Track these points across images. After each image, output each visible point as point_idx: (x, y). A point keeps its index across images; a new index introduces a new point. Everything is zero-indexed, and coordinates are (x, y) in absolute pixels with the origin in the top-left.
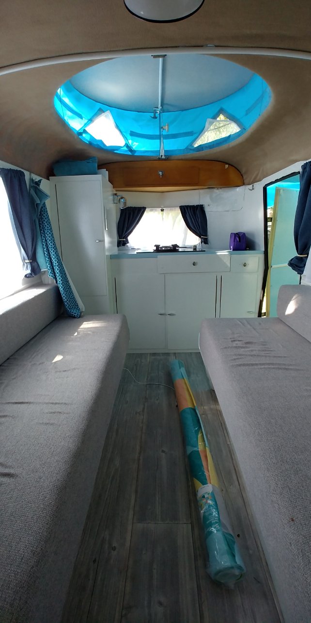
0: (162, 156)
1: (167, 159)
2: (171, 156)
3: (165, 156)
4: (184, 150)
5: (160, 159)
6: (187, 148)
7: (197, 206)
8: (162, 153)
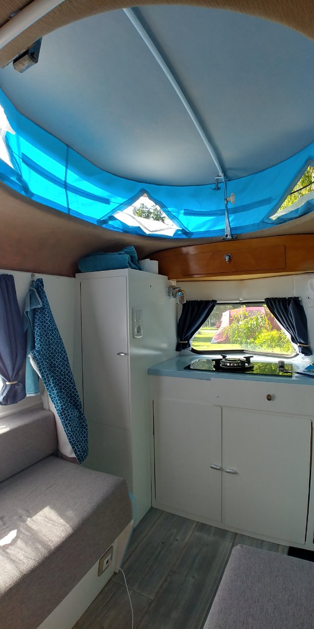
0: (227, 236)
1: (235, 238)
2: (240, 234)
3: (232, 235)
4: (259, 224)
5: (224, 240)
6: (263, 222)
7: (290, 299)
8: (228, 232)
